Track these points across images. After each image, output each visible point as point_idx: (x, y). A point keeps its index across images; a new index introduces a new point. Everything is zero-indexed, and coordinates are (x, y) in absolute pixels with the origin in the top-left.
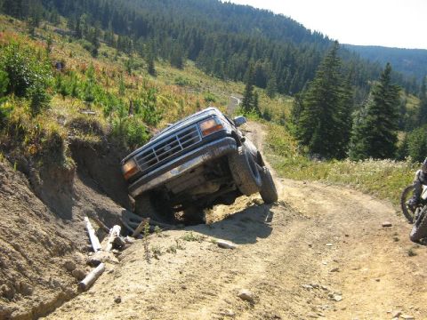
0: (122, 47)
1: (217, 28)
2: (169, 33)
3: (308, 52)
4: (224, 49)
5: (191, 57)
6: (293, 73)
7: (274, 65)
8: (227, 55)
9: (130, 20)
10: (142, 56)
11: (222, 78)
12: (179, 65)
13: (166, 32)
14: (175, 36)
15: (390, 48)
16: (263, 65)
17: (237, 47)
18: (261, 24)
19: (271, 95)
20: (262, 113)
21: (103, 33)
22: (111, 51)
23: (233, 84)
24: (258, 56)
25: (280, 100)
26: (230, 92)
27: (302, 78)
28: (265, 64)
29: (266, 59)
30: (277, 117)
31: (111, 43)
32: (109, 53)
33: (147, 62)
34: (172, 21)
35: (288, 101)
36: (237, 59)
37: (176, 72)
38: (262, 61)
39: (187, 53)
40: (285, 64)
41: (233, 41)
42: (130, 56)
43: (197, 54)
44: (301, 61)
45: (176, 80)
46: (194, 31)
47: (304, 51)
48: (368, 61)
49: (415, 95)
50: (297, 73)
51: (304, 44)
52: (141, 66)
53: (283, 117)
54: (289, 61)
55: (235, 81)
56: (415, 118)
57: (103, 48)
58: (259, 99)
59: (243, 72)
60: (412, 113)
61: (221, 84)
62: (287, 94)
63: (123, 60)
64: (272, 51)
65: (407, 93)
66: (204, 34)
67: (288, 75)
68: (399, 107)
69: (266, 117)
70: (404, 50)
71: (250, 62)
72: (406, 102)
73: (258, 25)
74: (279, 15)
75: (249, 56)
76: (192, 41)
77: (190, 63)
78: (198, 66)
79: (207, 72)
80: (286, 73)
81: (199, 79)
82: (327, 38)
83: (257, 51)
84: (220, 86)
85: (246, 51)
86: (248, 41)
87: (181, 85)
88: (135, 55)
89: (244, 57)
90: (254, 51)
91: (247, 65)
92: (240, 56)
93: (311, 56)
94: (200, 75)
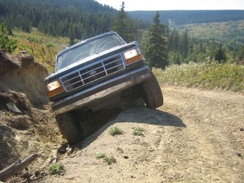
1: (48, 7)
2: (19, 12)
3: (102, 17)
4: (54, 19)
5: (35, 26)
6: (96, 29)
7: (85, 26)
11: (55, 36)
12: (27, 30)
13: (17, 12)
14: (23, 14)
16: (78, 26)
17: (61, 17)
18: (73, 3)
23: (61, 38)
24: (74, 21)
26: (61, 43)
29: (79, 22)
34: (20, 5)
36: (62, 24)
37: (26, 34)
38: (77, 24)
39: (31, 23)
40: (90, 24)
41: (58, 14)
43: (38, 23)
44: (100, 22)
45: (27, 39)
46: (34, 10)
47: (100, 16)
48: (136, 19)
51: (99, 12)
55: (63, 37)
59: (67, 31)
61: (54, 39)
64: (82, 18)
66: (41, 11)
71: (70, 25)
75: (69, 21)
76: (34, 16)
77: (34, 29)
78: (40, 30)
79: (46, 33)
80: (92, 29)
81: (41, 37)
82: (112, 8)
83: (74, 18)
85: (67, 19)
86: (67, 13)
89: (66, 22)
90: (72, 18)
91: (68, 27)
92: (64, 22)
93: (104, 18)
94: (42, 35)
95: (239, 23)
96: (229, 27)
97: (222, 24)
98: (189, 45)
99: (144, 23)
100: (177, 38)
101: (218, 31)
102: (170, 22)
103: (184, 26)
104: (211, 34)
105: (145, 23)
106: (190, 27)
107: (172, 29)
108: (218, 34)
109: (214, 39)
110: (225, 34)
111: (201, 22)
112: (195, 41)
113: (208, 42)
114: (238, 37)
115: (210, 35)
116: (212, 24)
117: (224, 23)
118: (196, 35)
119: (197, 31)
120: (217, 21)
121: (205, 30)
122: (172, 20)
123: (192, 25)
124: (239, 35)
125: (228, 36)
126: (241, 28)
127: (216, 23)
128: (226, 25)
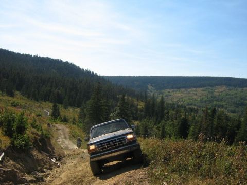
1: (31, 72)
4: (37, 84)
5: (18, 90)
6: (76, 94)
7: (66, 91)
8: (39, 87)
11: (37, 101)
12: (12, 95)
15: (127, 77)
16: (60, 91)
17: (44, 82)
18: (56, 68)
19: (66, 108)
20: (63, 119)
23: (43, 103)
24: (57, 86)
25: (71, 110)
26: (43, 108)
27: (82, 97)
28: (61, 91)
29: (61, 88)
30: (71, 120)
35: (76, 110)
36: (45, 89)
37: (10, 98)
38: (59, 89)
39: (15, 87)
40: (72, 90)
41: (41, 79)
43: (22, 88)
45: (12, 104)
46: (18, 74)
47: (81, 82)
48: (116, 85)
49: (142, 101)
50: (79, 94)
51: (81, 78)
53: (74, 119)
54: (74, 88)
55: (45, 101)
56: (143, 113)
58: (60, 111)
59: (49, 96)
60: (141, 111)
61: (37, 104)
62: (74, 106)
64: (64, 83)
65: (138, 100)
66: (24, 75)
67: (74, 96)
68: (134, 108)
69: (65, 120)
70: (134, 77)
71: (52, 90)
72: (138, 105)
73: (54, 68)
74: (66, 62)
75: (51, 87)
77: (17, 92)
78: (23, 94)
79: (28, 97)
81: (25, 102)
82: (93, 73)
85: (49, 84)
86: (50, 78)
87: (15, 106)
90: (54, 83)
93: (85, 84)
94: (25, 99)
95: (216, 89)
96: (206, 93)
97: (200, 90)
98: (166, 111)
99: (123, 89)
100: (154, 105)
101: (195, 97)
102: (150, 87)
103: (163, 91)
104: (189, 99)
105: (125, 88)
106: (169, 92)
107: (152, 94)
108: (196, 100)
109: (191, 104)
110: (202, 99)
112: (172, 106)
113: (185, 107)
114: (214, 103)
116: (189, 90)
117: (201, 89)
118: (175, 100)
119: (175, 96)
120: (195, 87)
121: (184, 95)
122: (151, 85)
123: (171, 91)
124: (216, 101)
125: (205, 102)
126: (218, 94)
127: (194, 89)
128: (203, 90)
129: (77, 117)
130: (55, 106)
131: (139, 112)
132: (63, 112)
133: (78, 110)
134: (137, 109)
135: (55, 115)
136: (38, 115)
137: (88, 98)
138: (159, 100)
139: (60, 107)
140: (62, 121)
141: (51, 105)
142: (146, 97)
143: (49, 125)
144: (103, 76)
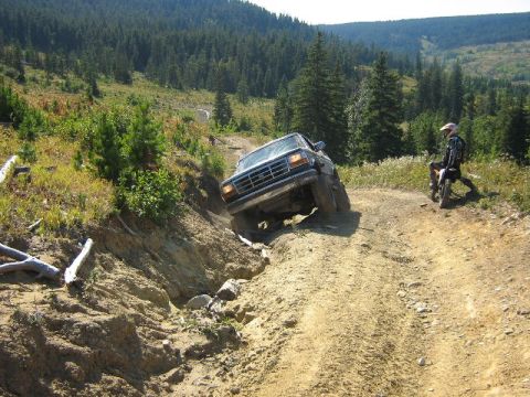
0: (51, 67)
1: (162, 27)
2: (104, 40)
3: (278, 42)
4: (176, 52)
5: (139, 68)
6: (264, 70)
7: (241, 64)
8: (182, 59)
9: (52, 31)
10: (80, 76)
11: (181, 88)
12: (127, 80)
13: (101, 41)
14: (114, 45)
16: (227, 66)
17: (192, 47)
18: (214, 15)
19: (244, 101)
20: (239, 124)
21: (24, 53)
22: (40, 74)
23: (194, 93)
24: (219, 56)
25: (255, 105)
26: (195, 104)
27: (277, 75)
28: (230, 64)
30: (256, 126)
31: (37, 65)
32: (38, 77)
33: (88, 81)
34: (105, 25)
35: (265, 104)
36: (194, 63)
37: (125, 88)
38: (226, 61)
39: (132, 63)
40: (253, 60)
41: (185, 41)
42: (64, 78)
43: (145, 63)
44: (272, 54)
45: (128, 99)
46: (136, 35)
47: (273, 42)
48: (350, 42)
49: (410, 76)
50: (269, 69)
51: (271, 32)
52: (82, 87)
53: (264, 125)
54: (258, 56)
55: (197, 89)
56: (414, 103)
57: (29, 73)
58: (232, 107)
59: (205, 77)
60: (410, 98)
61: (182, 96)
62: (262, 96)
63: (57, 84)
64: (235, 47)
65: (401, 74)
66: (148, 36)
67: (259, 73)
69: (244, 128)
70: (389, 23)
71: (210, 64)
72: (402, 86)
73: (210, 16)
75: (209, 57)
76: (135, 47)
77: (137, 75)
78: (150, 78)
79: (162, 83)
80: (256, 71)
81: (155, 93)
82: (296, 20)
83: (218, 50)
84: (181, 98)
85: (203, 51)
86: (204, 38)
87: (135, 103)
88: (71, 76)
89: (203, 59)
90: (214, 49)
91: (207, 68)
92: (197, 58)
93: (282, 46)
94: (154, 88)
98: (466, 95)
99: (366, 52)
100: (438, 82)
102: (425, 44)
104: (518, 66)
105: (370, 49)
106: (471, 52)
107: (430, 59)
109: (523, 78)
111: (495, 42)
112: (480, 84)
113: (508, 86)
115: (517, 70)
122: (429, 39)
123: (473, 49)
129: (269, 119)
130: (220, 99)
131: (405, 101)
132: (239, 110)
133: (271, 103)
134: (400, 95)
135: (223, 116)
136: (187, 120)
137: (291, 76)
138: (448, 71)
139: (231, 99)
140: (238, 130)
141: (212, 96)
142: (419, 66)
143: (212, 139)
144: (317, 26)
